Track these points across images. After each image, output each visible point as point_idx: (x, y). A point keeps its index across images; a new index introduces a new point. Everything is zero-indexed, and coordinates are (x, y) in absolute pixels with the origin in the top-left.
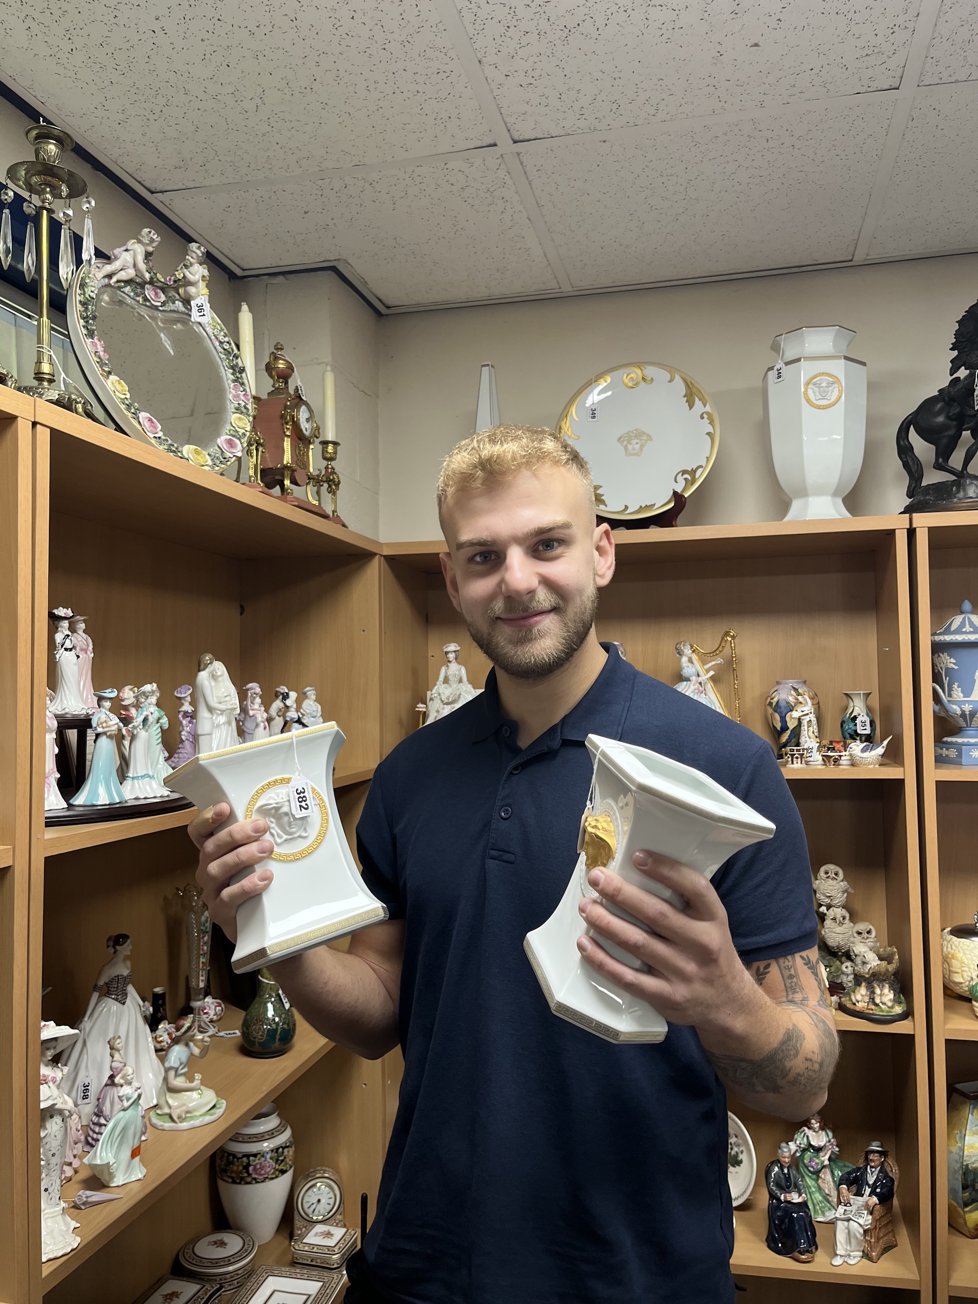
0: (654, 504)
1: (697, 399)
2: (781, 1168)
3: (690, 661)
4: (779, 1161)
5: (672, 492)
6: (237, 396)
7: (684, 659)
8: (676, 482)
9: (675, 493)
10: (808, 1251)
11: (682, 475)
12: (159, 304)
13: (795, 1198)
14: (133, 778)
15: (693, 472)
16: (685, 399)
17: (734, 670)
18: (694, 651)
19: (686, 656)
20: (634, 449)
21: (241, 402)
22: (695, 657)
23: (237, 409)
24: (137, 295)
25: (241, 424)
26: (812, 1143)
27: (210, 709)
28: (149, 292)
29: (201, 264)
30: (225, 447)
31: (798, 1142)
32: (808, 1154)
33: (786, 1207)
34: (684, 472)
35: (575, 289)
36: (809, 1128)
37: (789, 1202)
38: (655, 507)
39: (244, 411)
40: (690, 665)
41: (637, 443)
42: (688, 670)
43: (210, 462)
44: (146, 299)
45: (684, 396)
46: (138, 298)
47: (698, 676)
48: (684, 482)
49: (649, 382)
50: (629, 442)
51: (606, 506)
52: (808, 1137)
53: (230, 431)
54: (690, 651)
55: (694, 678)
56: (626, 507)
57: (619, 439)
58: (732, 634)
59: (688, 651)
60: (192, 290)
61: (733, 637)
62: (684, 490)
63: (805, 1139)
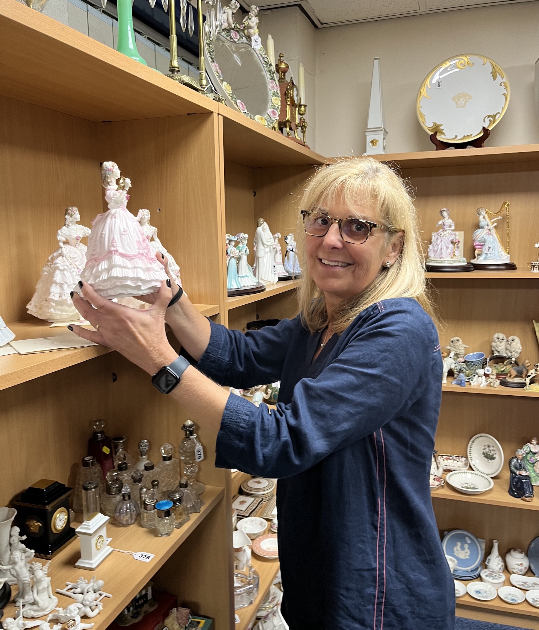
0: (472, 135)
1: (498, 74)
2: (517, 460)
3: (484, 218)
4: (516, 457)
5: (482, 128)
6: (273, 87)
7: (481, 217)
8: (484, 122)
9: (484, 128)
10: (530, 497)
11: (488, 118)
12: (237, 40)
13: (524, 473)
14: (241, 277)
15: (494, 116)
16: (492, 74)
17: (507, 222)
18: (486, 213)
19: (482, 215)
20: (461, 103)
21: (275, 90)
22: (486, 216)
23: (274, 94)
24: (227, 36)
25: (277, 102)
26: (532, 450)
27: (263, 244)
28: (233, 34)
29: (256, 16)
30: (271, 115)
31: (525, 450)
32: (529, 456)
33: (519, 477)
34: (489, 116)
35: (428, 10)
36: (531, 444)
37: (521, 475)
38: (472, 136)
39: (277, 94)
40: (484, 220)
41: (463, 100)
42: (483, 223)
43: (267, 124)
44: (231, 38)
45: (491, 73)
46: (228, 38)
47: (488, 225)
48: (489, 122)
49: (471, 65)
50: (459, 100)
51: (445, 135)
52: (530, 448)
53: (272, 106)
54: (485, 213)
55: (486, 227)
56: (456, 136)
57: (453, 99)
58: (507, 203)
59: (483, 213)
60: (251, 31)
61: (508, 205)
62: (489, 126)
63: (529, 449)
